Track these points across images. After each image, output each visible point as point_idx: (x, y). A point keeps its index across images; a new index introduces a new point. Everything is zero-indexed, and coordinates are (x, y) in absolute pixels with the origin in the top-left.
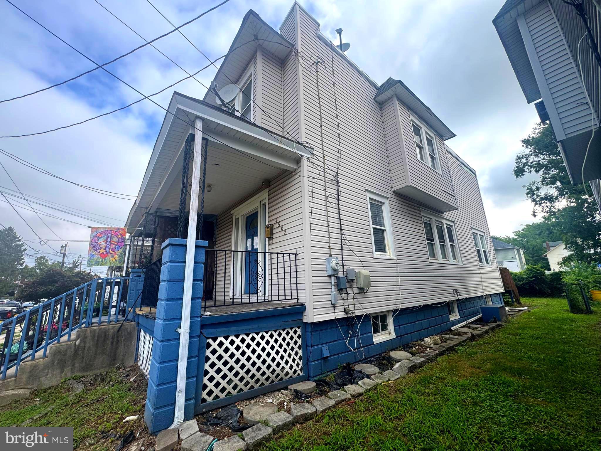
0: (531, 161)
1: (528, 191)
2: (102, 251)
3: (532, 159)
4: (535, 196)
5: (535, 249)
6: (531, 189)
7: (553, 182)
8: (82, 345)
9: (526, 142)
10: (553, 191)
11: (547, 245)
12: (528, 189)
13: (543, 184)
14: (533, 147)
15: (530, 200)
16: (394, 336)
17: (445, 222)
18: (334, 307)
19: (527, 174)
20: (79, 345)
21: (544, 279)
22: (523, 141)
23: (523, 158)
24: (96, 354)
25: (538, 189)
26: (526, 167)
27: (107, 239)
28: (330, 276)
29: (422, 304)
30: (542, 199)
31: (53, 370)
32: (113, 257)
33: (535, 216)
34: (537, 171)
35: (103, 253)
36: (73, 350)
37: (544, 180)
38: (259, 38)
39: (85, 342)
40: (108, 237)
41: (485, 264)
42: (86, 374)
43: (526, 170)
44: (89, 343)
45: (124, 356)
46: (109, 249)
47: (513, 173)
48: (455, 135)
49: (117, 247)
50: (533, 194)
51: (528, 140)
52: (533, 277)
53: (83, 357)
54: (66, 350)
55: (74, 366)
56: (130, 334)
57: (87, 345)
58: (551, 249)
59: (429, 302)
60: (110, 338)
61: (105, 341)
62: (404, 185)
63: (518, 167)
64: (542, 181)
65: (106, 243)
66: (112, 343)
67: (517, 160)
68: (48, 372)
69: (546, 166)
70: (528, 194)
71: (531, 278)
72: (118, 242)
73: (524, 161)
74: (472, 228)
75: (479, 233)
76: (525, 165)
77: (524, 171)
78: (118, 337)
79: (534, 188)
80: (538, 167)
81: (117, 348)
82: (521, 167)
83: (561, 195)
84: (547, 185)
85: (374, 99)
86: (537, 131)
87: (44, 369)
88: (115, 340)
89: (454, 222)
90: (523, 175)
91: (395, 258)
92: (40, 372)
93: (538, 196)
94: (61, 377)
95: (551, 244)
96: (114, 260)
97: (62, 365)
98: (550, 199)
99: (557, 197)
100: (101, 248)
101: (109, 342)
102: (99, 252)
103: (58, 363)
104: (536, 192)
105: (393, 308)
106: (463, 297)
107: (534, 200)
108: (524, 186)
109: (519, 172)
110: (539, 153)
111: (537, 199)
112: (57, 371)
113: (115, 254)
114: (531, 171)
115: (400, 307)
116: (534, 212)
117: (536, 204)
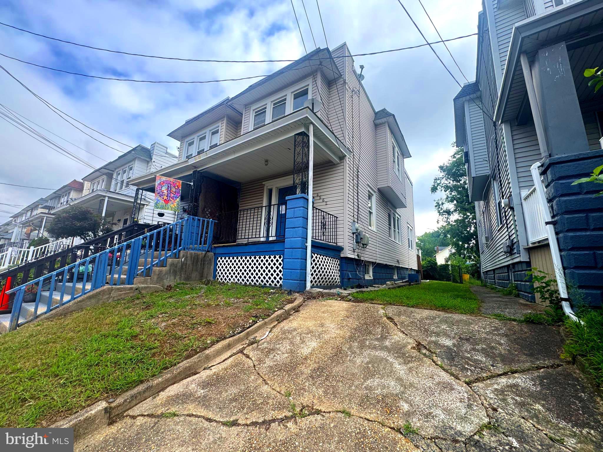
0: (442, 183)
1: (437, 204)
2: (165, 198)
3: (444, 181)
4: (440, 209)
5: (428, 251)
6: (438, 203)
7: (452, 201)
8: (185, 262)
9: (441, 168)
10: (451, 206)
11: (437, 248)
12: (437, 203)
13: (446, 201)
14: (445, 173)
15: (437, 211)
16: (372, 278)
17: (397, 215)
18: (354, 252)
19: (438, 191)
20: (184, 261)
21: (436, 268)
22: (439, 167)
23: (438, 179)
24: (192, 270)
25: (443, 204)
26: (439, 187)
27: (168, 189)
28: (353, 233)
29: (385, 263)
30: (444, 211)
31: (170, 276)
32: (172, 203)
33: (438, 223)
34: (445, 191)
35: (166, 199)
36: (180, 264)
37: (448, 197)
38: (322, 64)
39: (187, 261)
40: (168, 187)
41: (411, 249)
42: (187, 283)
43: (438, 189)
44: (189, 262)
45: (207, 275)
46: (170, 197)
47: (430, 189)
48: (411, 157)
49: (175, 196)
50: (439, 207)
51: (443, 167)
52: (430, 266)
53: (186, 271)
54: (177, 264)
55: (181, 275)
56: (210, 260)
57: (188, 263)
58: (439, 251)
59: (388, 264)
60: (200, 260)
61: (197, 262)
62: (386, 185)
63: (434, 186)
64: (446, 199)
65: (167, 191)
66: (201, 264)
67: (435, 180)
68: (168, 277)
69: (451, 188)
70: (436, 206)
71: (429, 267)
72: (175, 192)
73: (438, 182)
74: (408, 223)
75: (410, 227)
76: (438, 184)
77: (437, 189)
78: (204, 261)
79: (440, 203)
80: (447, 188)
81: (203, 269)
82: (436, 185)
83: (455, 211)
84: (448, 202)
85: (373, 121)
86: (450, 162)
87: (165, 275)
88: (202, 263)
89: (400, 216)
90: (435, 192)
91: (376, 231)
92: (163, 276)
93: (441, 209)
94: (174, 282)
95: (440, 248)
96: (174, 207)
97: (175, 273)
98: (448, 212)
99: (452, 212)
100: (165, 195)
101: (199, 263)
102: (163, 198)
103: (173, 272)
104: (441, 206)
105: (374, 261)
106: (400, 266)
107: (439, 212)
108: (435, 201)
109: (434, 189)
110: (448, 178)
111: (441, 211)
112: (172, 278)
113: (174, 202)
114: (442, 190)
115: (378, 262)
116: (438, 220)
117: (440, 215)
